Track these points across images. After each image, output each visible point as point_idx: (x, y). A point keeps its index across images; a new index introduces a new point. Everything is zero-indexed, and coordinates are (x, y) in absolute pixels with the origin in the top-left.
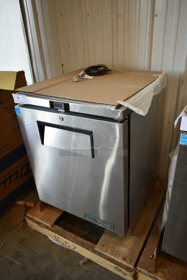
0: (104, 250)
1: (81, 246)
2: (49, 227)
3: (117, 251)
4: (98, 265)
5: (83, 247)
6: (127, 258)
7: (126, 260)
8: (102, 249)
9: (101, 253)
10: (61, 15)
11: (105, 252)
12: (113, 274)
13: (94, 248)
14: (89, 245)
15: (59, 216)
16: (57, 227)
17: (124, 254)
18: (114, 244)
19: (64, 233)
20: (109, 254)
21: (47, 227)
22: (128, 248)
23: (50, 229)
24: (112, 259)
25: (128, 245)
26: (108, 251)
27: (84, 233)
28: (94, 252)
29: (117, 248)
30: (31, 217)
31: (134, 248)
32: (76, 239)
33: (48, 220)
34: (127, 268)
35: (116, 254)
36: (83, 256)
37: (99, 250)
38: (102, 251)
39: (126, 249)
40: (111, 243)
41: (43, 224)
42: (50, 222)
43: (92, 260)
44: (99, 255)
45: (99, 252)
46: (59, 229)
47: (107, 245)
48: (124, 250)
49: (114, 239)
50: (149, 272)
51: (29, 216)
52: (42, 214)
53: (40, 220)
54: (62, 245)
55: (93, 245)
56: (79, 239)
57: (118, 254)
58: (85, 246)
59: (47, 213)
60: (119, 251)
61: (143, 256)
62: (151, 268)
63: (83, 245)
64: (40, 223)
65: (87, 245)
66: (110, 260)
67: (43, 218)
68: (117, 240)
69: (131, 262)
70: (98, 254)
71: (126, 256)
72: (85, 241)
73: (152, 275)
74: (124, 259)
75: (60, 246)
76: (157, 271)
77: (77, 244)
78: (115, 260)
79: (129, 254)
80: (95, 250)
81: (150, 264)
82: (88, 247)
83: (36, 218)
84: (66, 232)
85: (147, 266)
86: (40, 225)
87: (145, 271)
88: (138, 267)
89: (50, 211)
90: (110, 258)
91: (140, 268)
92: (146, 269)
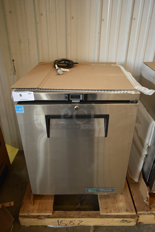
0: (109, 211)
1: (88, 218)
2: (51, 215)
3: (118, 208)
4: (104, 227)
5: (91, 218)
6: (128, 209)
7: (128, 211)
8: (107, 212)
9: (107, 215)
10: (10, 12)
11: (111, 213)
12: (118, 227)
13: (100, 214)
14: (94, 214)
15: (53, 202)
16: (57, 212)
17: (123, 207)
18: (112, 203)
19: (67, 214)
20: (114, 212)
21: (48, 217)
22: (124, 202)
23: (52, 216)
24: (118, 215)
25: (122, 200)
26: (112, 211)
27: (77, 207)
28: (102, 217)
29: (116, 205)
30: (26, 214)
31: (127, 199)
32: (81, 214)
33: (46, 210)
34: (131, 216)
35: (119, 210)
36: (89, 226)
37: (105, 214)
38: (108, 213)
39: (123, 203)
40: (109, 204)
41: (43, 215)
42: (49, 211)
43: (98, 225)
44: (107, 218)
45: (105, 215)
46: (60, 213)
47: (108, 207)
48: (121, 204)
49: (109, 200)
50: (147, 211)
51: (24, 214)
52: (36, 206)
53: (38, 213)
54: (66, 226)
55: (97, 212)
56: (83, 213)
57: (120, 210)
58: (91, 216)
59: (39, 204)
60: (119, 207)
61: (136, 203)
62: (146, 208)
63: (89, 216)
64: (39, 216)
65: (92, 214)
66: (117, 217)
67: (39, 210)
68: (112, 200)
69: (132, 210)
70: (105, 217)
71: (126, 208)
72: (89, 211)
73: (149, 212)
74: (127, 211)
75: (64, 228)
76: (151, 208)
77: (84, 218)
78: (120, 215)
79: (127, 206)
80: (101, 215)
81: (144, 206)
82: (94, 216)
83: (32, 213)
84: (68, 212)
85: (143, 208)
86: (40, 218)
87: (144, 212)
88: (138, 211)
89: (41, 201)
90: (116, 215)
91: (140, 211)
92: (143, 210)
